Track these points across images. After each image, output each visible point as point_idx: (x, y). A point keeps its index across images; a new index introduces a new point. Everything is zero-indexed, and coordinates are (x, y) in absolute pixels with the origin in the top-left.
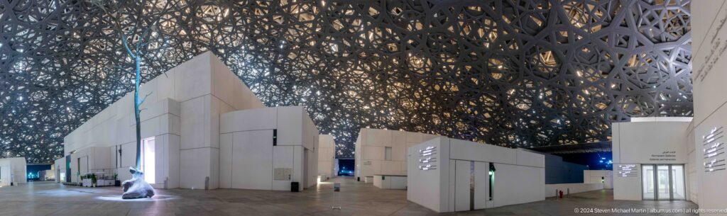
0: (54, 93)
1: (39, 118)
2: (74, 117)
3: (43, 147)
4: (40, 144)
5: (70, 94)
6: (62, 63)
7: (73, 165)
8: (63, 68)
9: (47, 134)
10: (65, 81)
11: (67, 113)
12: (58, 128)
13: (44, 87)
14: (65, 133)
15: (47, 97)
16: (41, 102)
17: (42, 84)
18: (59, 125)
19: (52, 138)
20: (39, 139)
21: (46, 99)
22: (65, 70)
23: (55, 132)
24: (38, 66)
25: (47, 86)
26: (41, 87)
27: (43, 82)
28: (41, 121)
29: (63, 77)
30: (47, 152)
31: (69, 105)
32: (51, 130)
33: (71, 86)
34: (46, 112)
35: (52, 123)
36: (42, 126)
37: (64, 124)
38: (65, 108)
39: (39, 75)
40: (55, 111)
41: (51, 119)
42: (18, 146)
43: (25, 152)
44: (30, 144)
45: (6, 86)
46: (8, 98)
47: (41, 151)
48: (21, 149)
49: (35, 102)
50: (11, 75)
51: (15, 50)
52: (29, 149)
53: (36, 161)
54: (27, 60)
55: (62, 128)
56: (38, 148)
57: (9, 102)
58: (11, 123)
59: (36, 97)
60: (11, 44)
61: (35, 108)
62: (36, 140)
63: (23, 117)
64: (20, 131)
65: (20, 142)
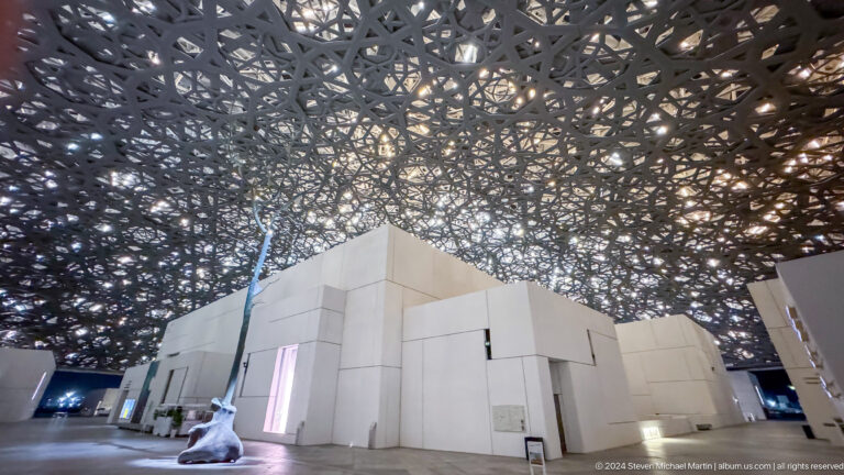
0: (178, 239)
2: (207, 286)
4: (114, 326)
5: (209, 248)
6: (205, 201)
7: (157, 385)
8: (205, 207)
9: (143, 308)
10: (203, 227)
11: (194, 279)
12: (167, 301)
14: (179, 313)
15: (164, 242)
16: (147, 248)
17: (158, 220)
18: (173, 296)
19: (150, 318)
20: (117, 316)
21: (160, 245)
22: (209, 213)
23: (159, 306)
25: (166, 223)
26: (156, 223)
27: (163, 217)
28: (135, 280)
29: (203, 221)
30: (128, 345)
31: (203, 265)
32: (151, 301)
33: (211, 236)
34: (150, 267)
35: (159, 289)
36: (135, 289)
37: (183, 296)
38: (194, 268)
41: (160, 283)
42: (53, 321)
43: (67, 339)
44: (87, 319)
45: (79, 196)
46: (71, 218)
47: (113, 343)
48: (61, 328)
49: (135, 244)
50: (98, 185)
51: (123, 154)
52: (81, 332)
53: (87, 365)
54: (142, 178)
55: (176, 303)
56: (107, 333)
57: (72, 227)
58: (54, 268)
59: (141, 235)
60: (119, 145)
61: (129, 254)
62: (109, 317)
63: (92, 263)
64: (75, 289)
65: (62, 314)
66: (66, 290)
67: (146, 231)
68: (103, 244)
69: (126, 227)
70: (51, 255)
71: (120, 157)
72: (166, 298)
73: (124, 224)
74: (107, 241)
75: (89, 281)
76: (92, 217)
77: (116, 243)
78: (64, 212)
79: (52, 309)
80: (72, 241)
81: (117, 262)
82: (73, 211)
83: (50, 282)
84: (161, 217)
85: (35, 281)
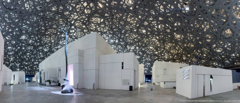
0: (35, 47)
1: (30, 56)
2: (43, 56)
3: (32, 67)
4: (30, 66)
5: (41, 48)
6: (38, 37)
7: (42, 75)
11: (40, 55)
12: (37, 60)
14: (39, 62)
15: (33, 49)
16: (31, 50)
18: (37, 59)
19: (35, 64)
20: (30, 64)
22: (39, 40)
23: (35, 62)
24: (30, 38)
25: (32, 45)
26: (31, 45)
27: (32, 43)
29: (39, 42)
30: (33, 69)
31: (41, 52)
33: (41, 45)
34: (32, 54)
35: (35, 58)
36: (31, 59)
37: (39, 59)
38: (39, 53)
39: (30, 41)
40: (36, 54)
42: (22, 67)
44: (27, 66)
45: (18, 43)
46: (19, 48)
47: (31, 69)
48: (24, 68)
49: (29, 50)
50: (20, 40)
51: (22, 31)
52: (26, 68)
53: (29, 73)
54: (26, 35)
55: (38, 60)
56: (30, 68)
57: (19, 49)
58: (20, 57)
59: (29, 48)
60: (21, 29)
61: (28, 52)
63: (24, 55)
64: (23, 61)
65: (23, 65)
69: (26, 47)
70: (19, 55)
71: (22, 32)
74: (25, 51)
76: (21, 47)
79: (21, 65)
80: (20, 52)
81: (27, 54)
82: (19, 46)
83: (20, 60)
84: (31, 43)
85: (18, 60)
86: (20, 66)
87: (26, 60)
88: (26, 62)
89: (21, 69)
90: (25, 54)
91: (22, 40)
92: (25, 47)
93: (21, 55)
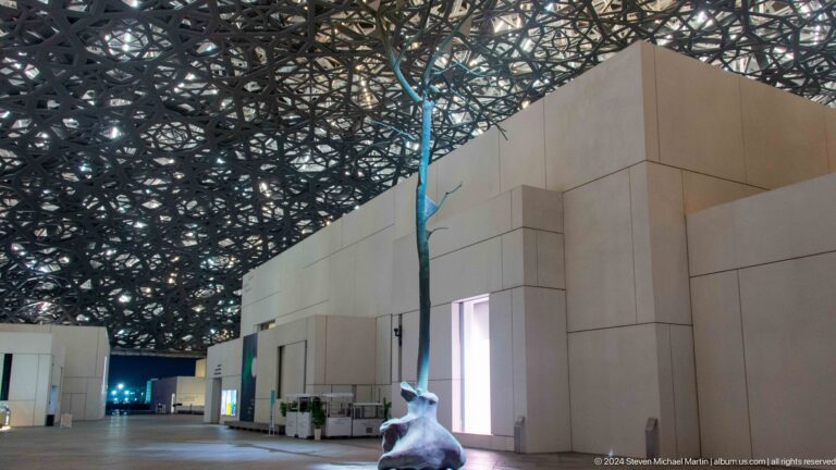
0: (222, 136)
1: (169, 202)
2: (279, 211)
4: (164, 285)
12: (227, 242)
13: (192, 114)
15: (202, 144)
17: (185, 106)
18: (231, 233)
20: (164, 271)
21: (198, 151)
23: (216, 253)
24: (183, 50)
26: (184, 112)
27: (193, 100)
28: (174, 213)
30: (187, 313)
32: (203, 244)
34: (193, 187)
35: (210, 223)
36: (178, 228)
39: (181, 78)
41: (210, 212)
42: (87, 285)
43: (109, 309)
44: (128, 281)
45: (70, 86)
46: (70, 122)
48: (98, 296)
49: (161, 153)
50: (91, 60)
53: (143, 345)
55: (239, 243)
56: (156, 298)
57: (73, 138)
58: (69, 207)
61: (157, 171)
62: (153, 274)
63: (113, 192)
64: (101, 238)
65: (95, 275)
66: (92, 239)
67: (173, 129)
68: (121, 161)
69: (142, 126)
70: (59, 188)
72: (223, 237)
73: (139, 123)
74: (124, 155)
75: (115, 221)
76: (94, 119)
77: (136, 156)
78: (58, 116)
79: (80, 267)
80: (79, 162)
81: (144, 187)
82: (69, 110)
83: (68, 230)
84: (190, 101)
85: (51, 229)
86: (64, 275)
87: (123, 231)
88: (121, 248)
89: (71, 305)
90: (124, 178)
91: (113, 61)
92: (133, 129)
93: (86, 187)
